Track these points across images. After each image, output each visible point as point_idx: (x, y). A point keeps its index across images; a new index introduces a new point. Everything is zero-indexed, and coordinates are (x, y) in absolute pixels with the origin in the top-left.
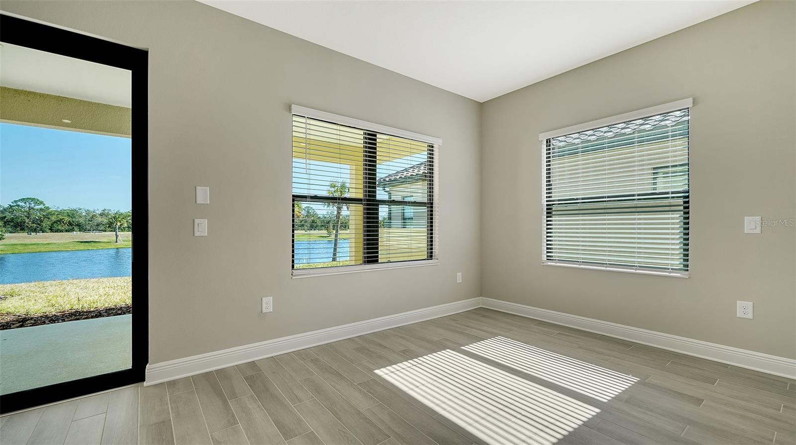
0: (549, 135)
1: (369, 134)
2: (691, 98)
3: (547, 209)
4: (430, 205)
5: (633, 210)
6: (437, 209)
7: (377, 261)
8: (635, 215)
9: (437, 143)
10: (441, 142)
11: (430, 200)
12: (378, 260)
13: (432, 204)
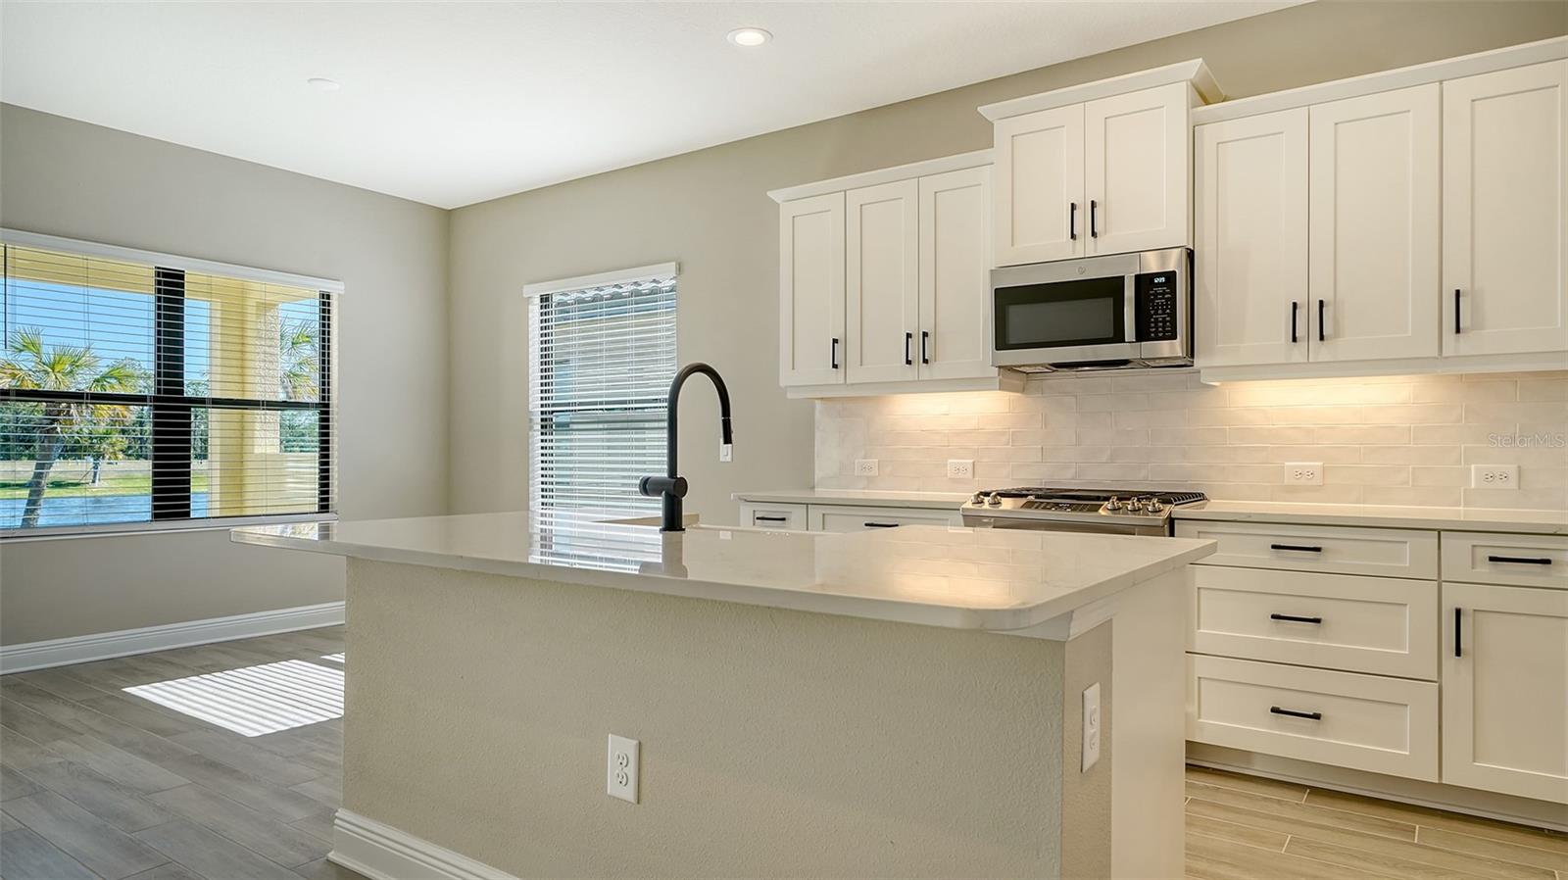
0: (545, 288)
1: (165, 275)
2: (674, 263)
3: (542, 420)
4: (324, 408)
5: (625, 425)
6: (336, 417)
7: (187, 514)
8: (644, 433)
9: (335, 289)
10: (343, 288)
11: (323, 398)
12: (189, 512)
13: (328, 405)
